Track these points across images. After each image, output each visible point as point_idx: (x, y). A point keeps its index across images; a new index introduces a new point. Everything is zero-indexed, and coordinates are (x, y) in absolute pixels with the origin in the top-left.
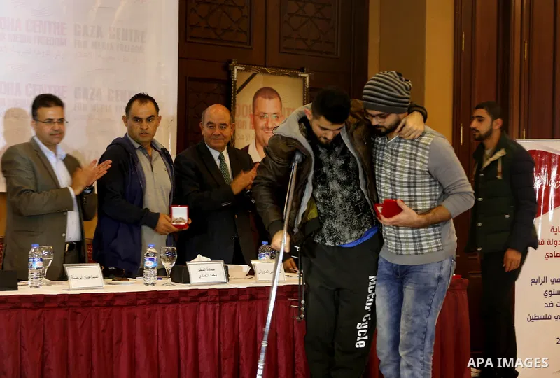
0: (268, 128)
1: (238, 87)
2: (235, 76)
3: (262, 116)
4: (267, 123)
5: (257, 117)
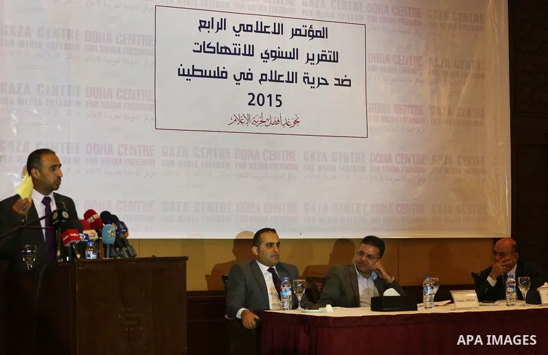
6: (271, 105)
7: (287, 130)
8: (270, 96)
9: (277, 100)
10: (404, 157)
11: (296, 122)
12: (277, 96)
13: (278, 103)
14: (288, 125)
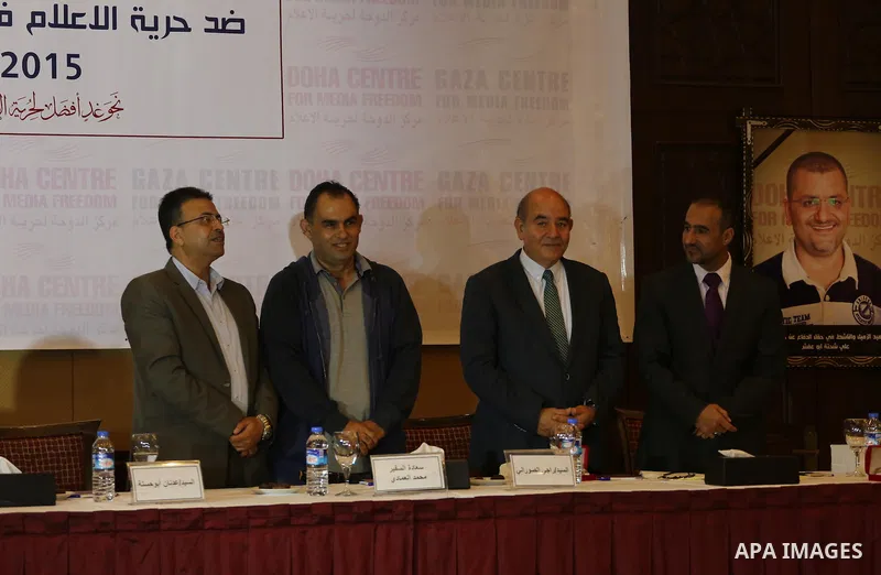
0: (820, 222)
1: (755, 156)
2: (749, 137)
3: (808, 201)
4: (818, 214)
5: (796, 205)
6: (54, 76)
7: (93, 125)
8: (53, 57)
9: (70, 64)
10: (370, 177)
11: (114, 110)
12: (69, 56)
13: (73, 72)
14: (95, 116)
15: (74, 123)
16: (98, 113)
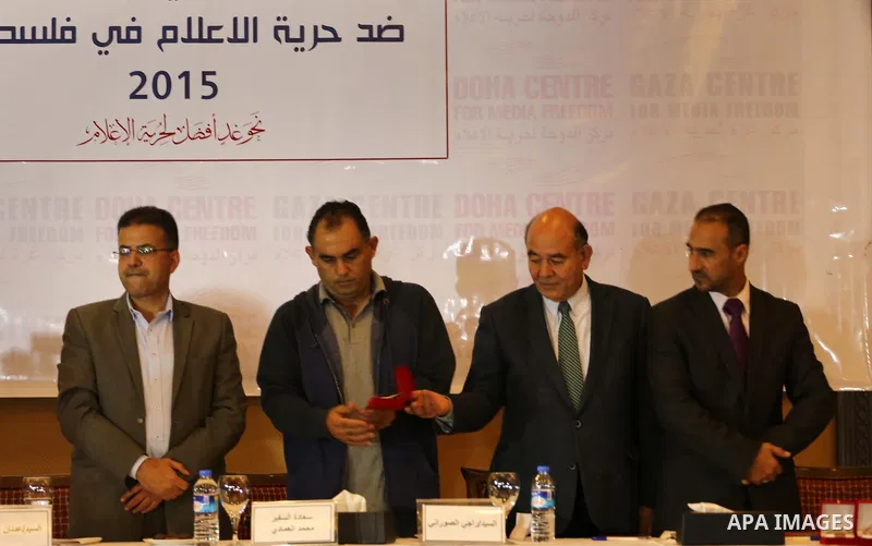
6: (187, 96)
7: (232, 149)
8: (186, 75)
9: (205, 83)
10: (552, 200)
11: (254, 131)
12: (205, 74)
13: (208, 90)
14: (234, 138)
15: (210, 147)
16: (236, 135)
